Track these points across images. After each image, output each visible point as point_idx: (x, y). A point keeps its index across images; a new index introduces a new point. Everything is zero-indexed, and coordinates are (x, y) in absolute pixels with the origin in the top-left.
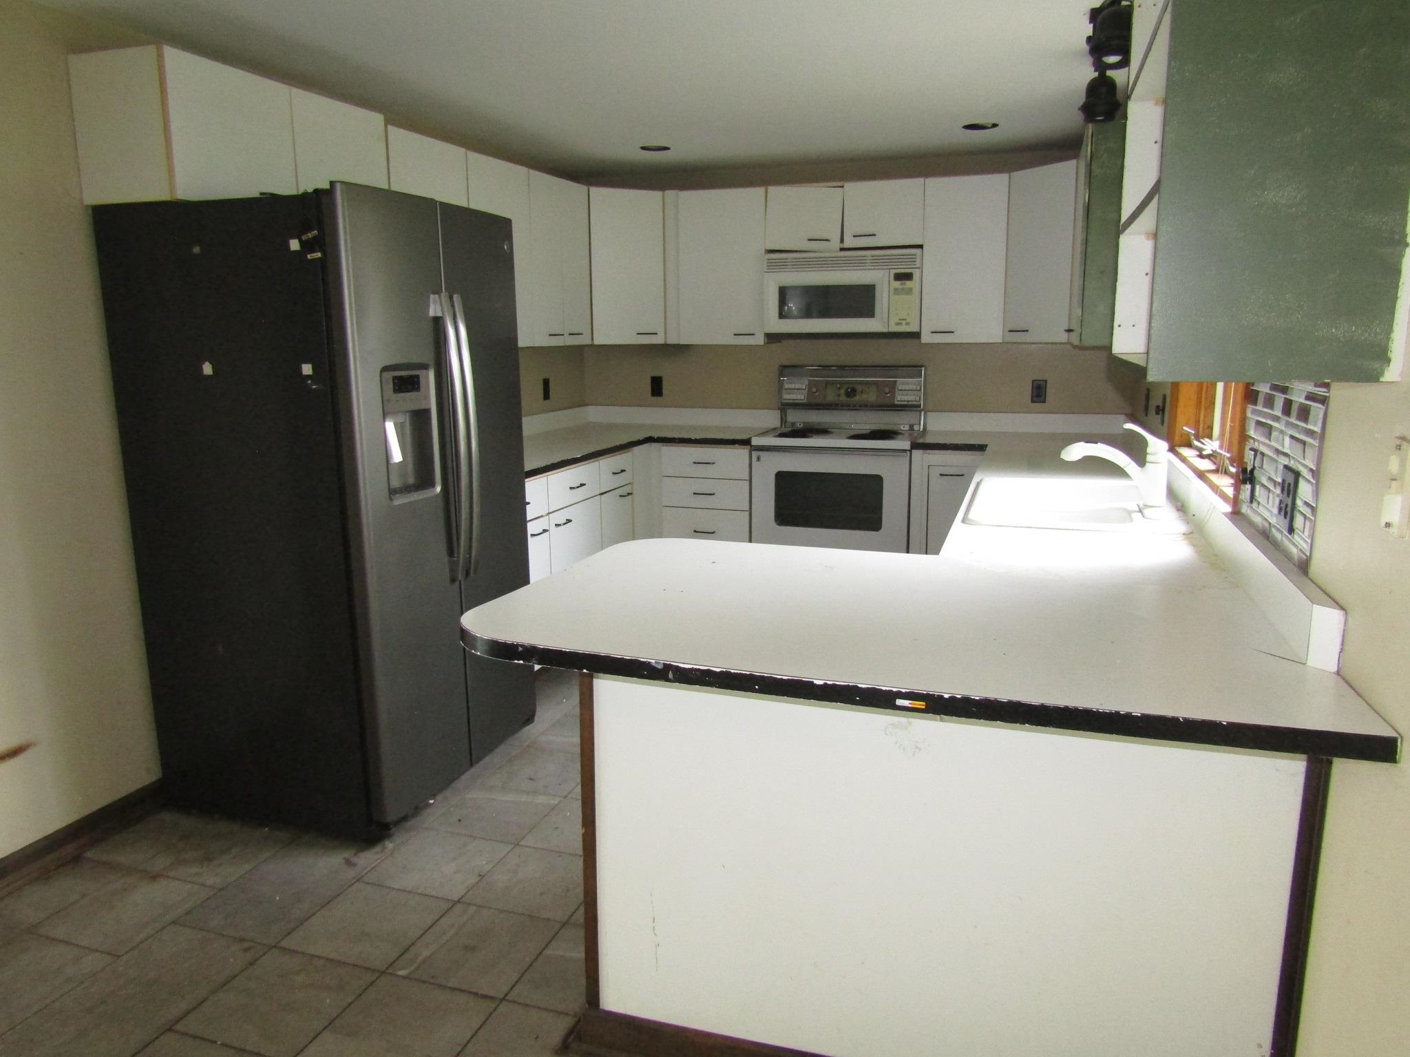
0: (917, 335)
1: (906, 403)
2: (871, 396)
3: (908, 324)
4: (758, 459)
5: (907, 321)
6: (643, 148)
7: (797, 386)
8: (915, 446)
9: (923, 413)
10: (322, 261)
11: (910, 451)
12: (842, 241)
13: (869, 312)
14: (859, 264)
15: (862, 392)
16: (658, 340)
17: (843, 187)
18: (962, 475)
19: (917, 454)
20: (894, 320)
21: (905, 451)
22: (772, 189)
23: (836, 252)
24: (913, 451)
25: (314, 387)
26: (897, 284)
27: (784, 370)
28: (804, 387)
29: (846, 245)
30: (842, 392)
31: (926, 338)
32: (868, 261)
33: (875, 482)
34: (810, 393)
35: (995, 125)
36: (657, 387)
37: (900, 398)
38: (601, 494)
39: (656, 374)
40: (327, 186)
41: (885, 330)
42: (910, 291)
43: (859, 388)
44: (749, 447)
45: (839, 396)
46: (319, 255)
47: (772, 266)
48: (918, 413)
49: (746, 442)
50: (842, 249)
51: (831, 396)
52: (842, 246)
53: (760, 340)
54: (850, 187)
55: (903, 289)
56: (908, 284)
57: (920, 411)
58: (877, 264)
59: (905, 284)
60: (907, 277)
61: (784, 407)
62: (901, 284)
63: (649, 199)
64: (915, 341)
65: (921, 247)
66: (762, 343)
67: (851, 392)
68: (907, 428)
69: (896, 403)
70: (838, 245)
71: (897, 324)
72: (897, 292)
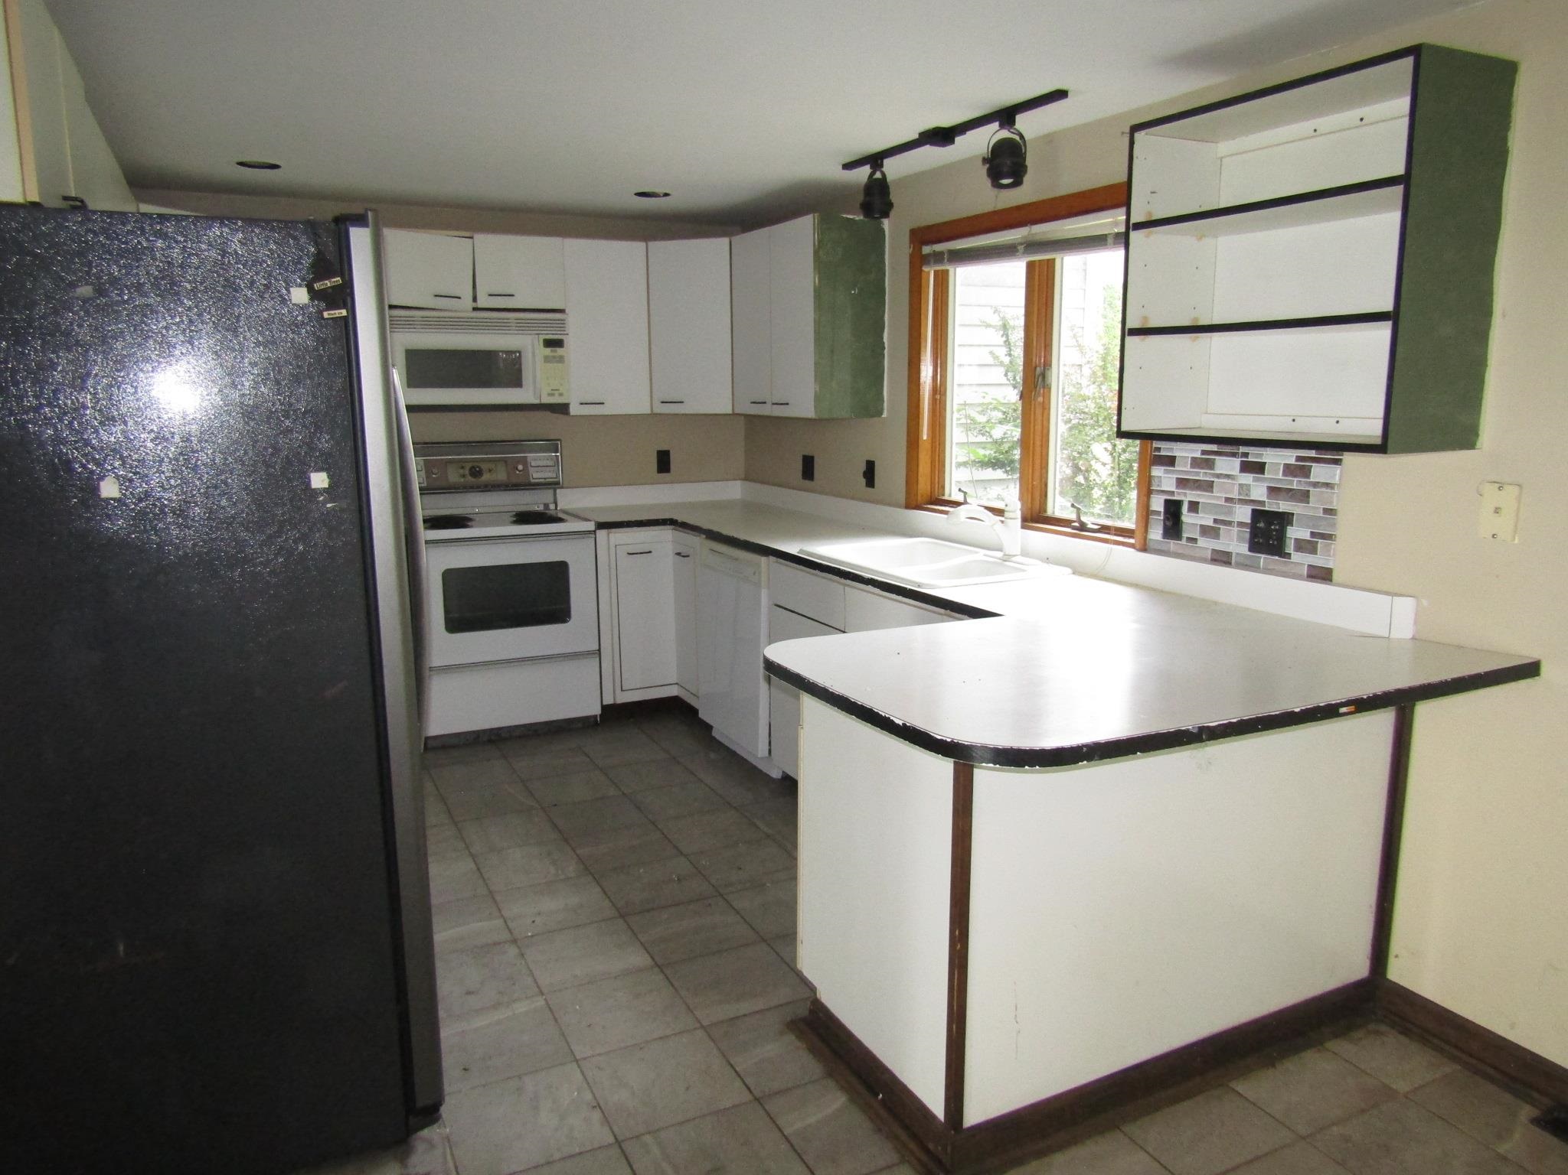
0: (566, 407)
1: (542, 480)
2: (501, 475)
3: (561, 395)
5: (560, 392)
6: (241, 164)
8: (600, 525)
11: (595, 531)
12: (475, 299)
13: (516, 381)
14: (502, 327)
15: (488, 471)
17: (472, 238)
18: (650, 552)
19: (602, 534)
20: (545, 391)
21: (590, 532)
23: (467, 312)
24: (598, 531)
25: (329, 505)
26: (548, 351)
29: (481, 304)
30: (465, 471)
31: (574, 410)
32: (512, 325)
33: (559, 571)
34: (428, 474)
35: (666, 195)
37: (536, 476)
41: (536, 401)
42: (561, 359)
43: (484, 466)
45: (462, 476)
47: (397, 325)
48: (553, 490)
50: (475, 309)
51: (453, 476)
52: (474, 305)
54: (482, 240)
55: (554, 357)
56: (560, 351)
58: (523, 327)
59: (556, 351)
60: (559, 343)
62: (552, 351)
65: (563, 311)
67: (476, 472)
68: (542, 507)
69: (533, 481)
70: (470, 304)
71: (549, 395)
72: (547, 359)
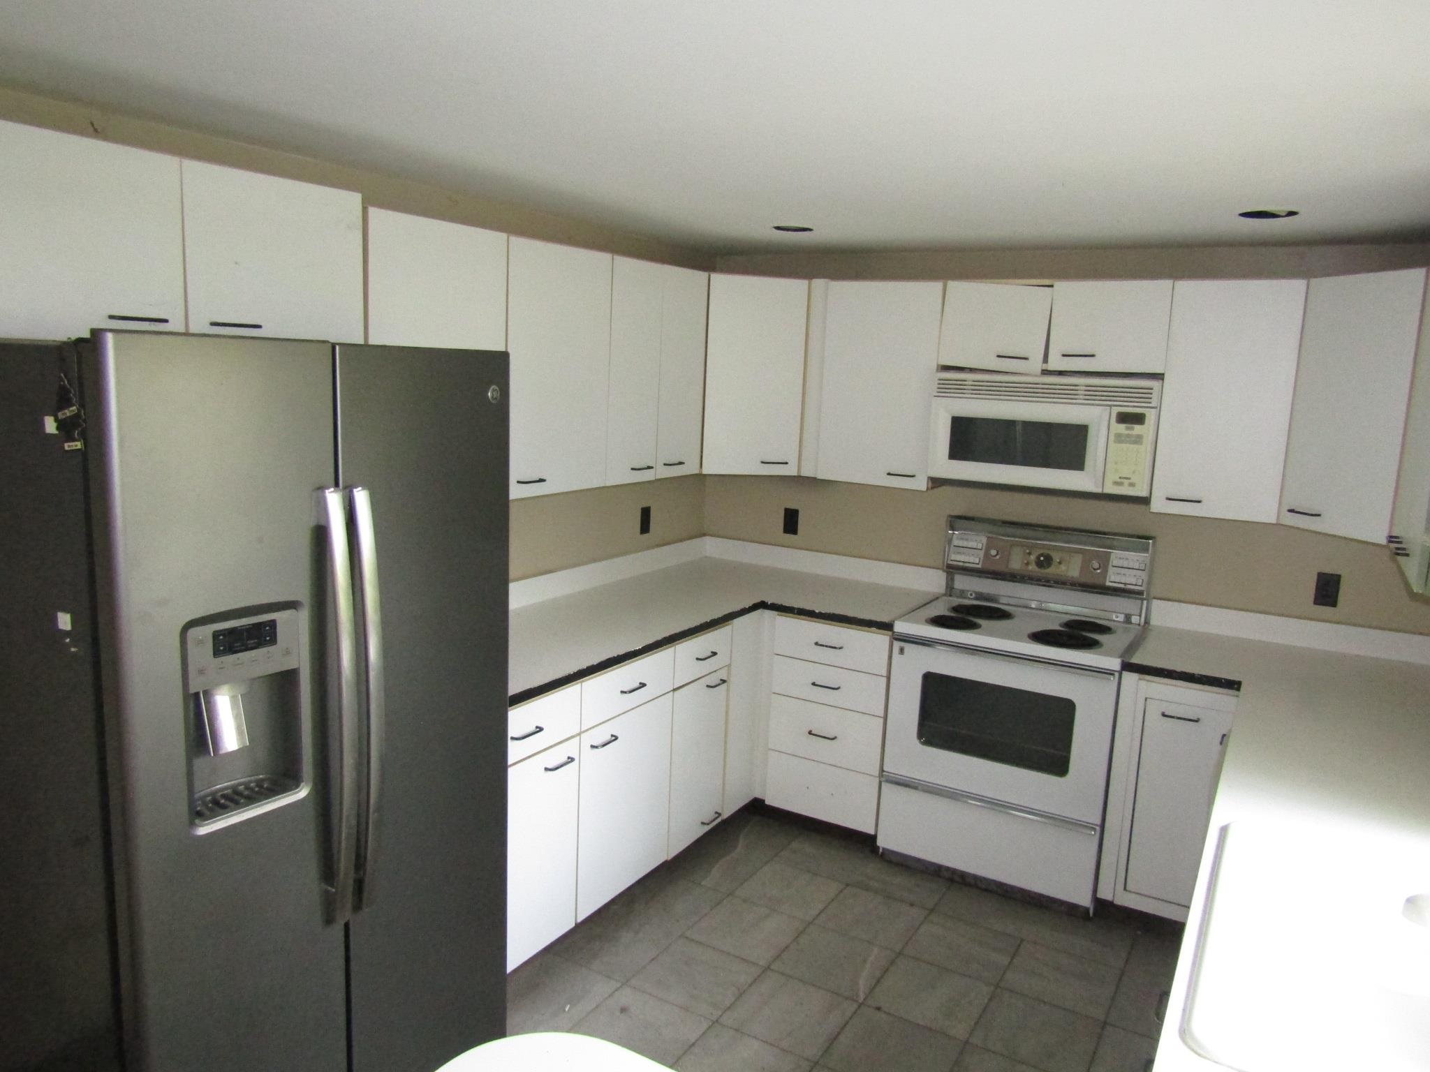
0: (1145, 501)
1: (1122, 586)
2: (1072, 569)
3: (1132, 485)
4: (902, 651)
5: (1132, 481)
6: (778, 228)
7: (973, 544)
8: (1128, 667)
9: (1145, 602)
10: (83, 454)
11: (1120, 675)
12: (1046, 360)
13: (1075, 461)
14: (1069, 395)
15: (1060, 563)
16: (790, 470)
17: (1052, 286)
18: (1198, 721)
19: (1130, 678)
20: (1111, 477)
21: (1110, 673)
22: (953, 285)
23: (1036, 376)
24: (1123, 672)
25: (73, 650)
26: (1122, 428)
27: (957, 521)
28: (980, 546)
29: (1055, 363)
30: (1033, 557)
31: (1158, 505)
32: (1079, 392)
33: (1063, 711)
34: (987, 555)
35: (1291, 214)
36: (791, 522)
37: (1114, 578)
38: (674, 690)
39: (792, 506)
40: (87, 335)
41: (1099, 490)
42: (1138, 440)
43: (1056, 557)
44: (890, 633)
45: (1027, 564)
46: (78, 445)
47: (945, 389)
48: (1139, 602)
49: (887, 626)
50: (1045, 372)
51: (1016, 564)
52: (1045, 367)
53: (921, 484)
54: (1063, 288)
55: (1128, 436)
56: (1137, 429)
57: (1142, 600)
58: (1093, 395)
59: (1133, 429)
60: (1138, 419)
61: (952, 570)
62: (1127, 429)
63: (792, 289)
64: (1142, 507)
65: (1159, 377)
66: (924, 488)
67: (1045, 561)
68: (1121, 618)
69: (1108, 584)
70: (1036, 364)
71: (1116, 483)
72: (1119, 438)
